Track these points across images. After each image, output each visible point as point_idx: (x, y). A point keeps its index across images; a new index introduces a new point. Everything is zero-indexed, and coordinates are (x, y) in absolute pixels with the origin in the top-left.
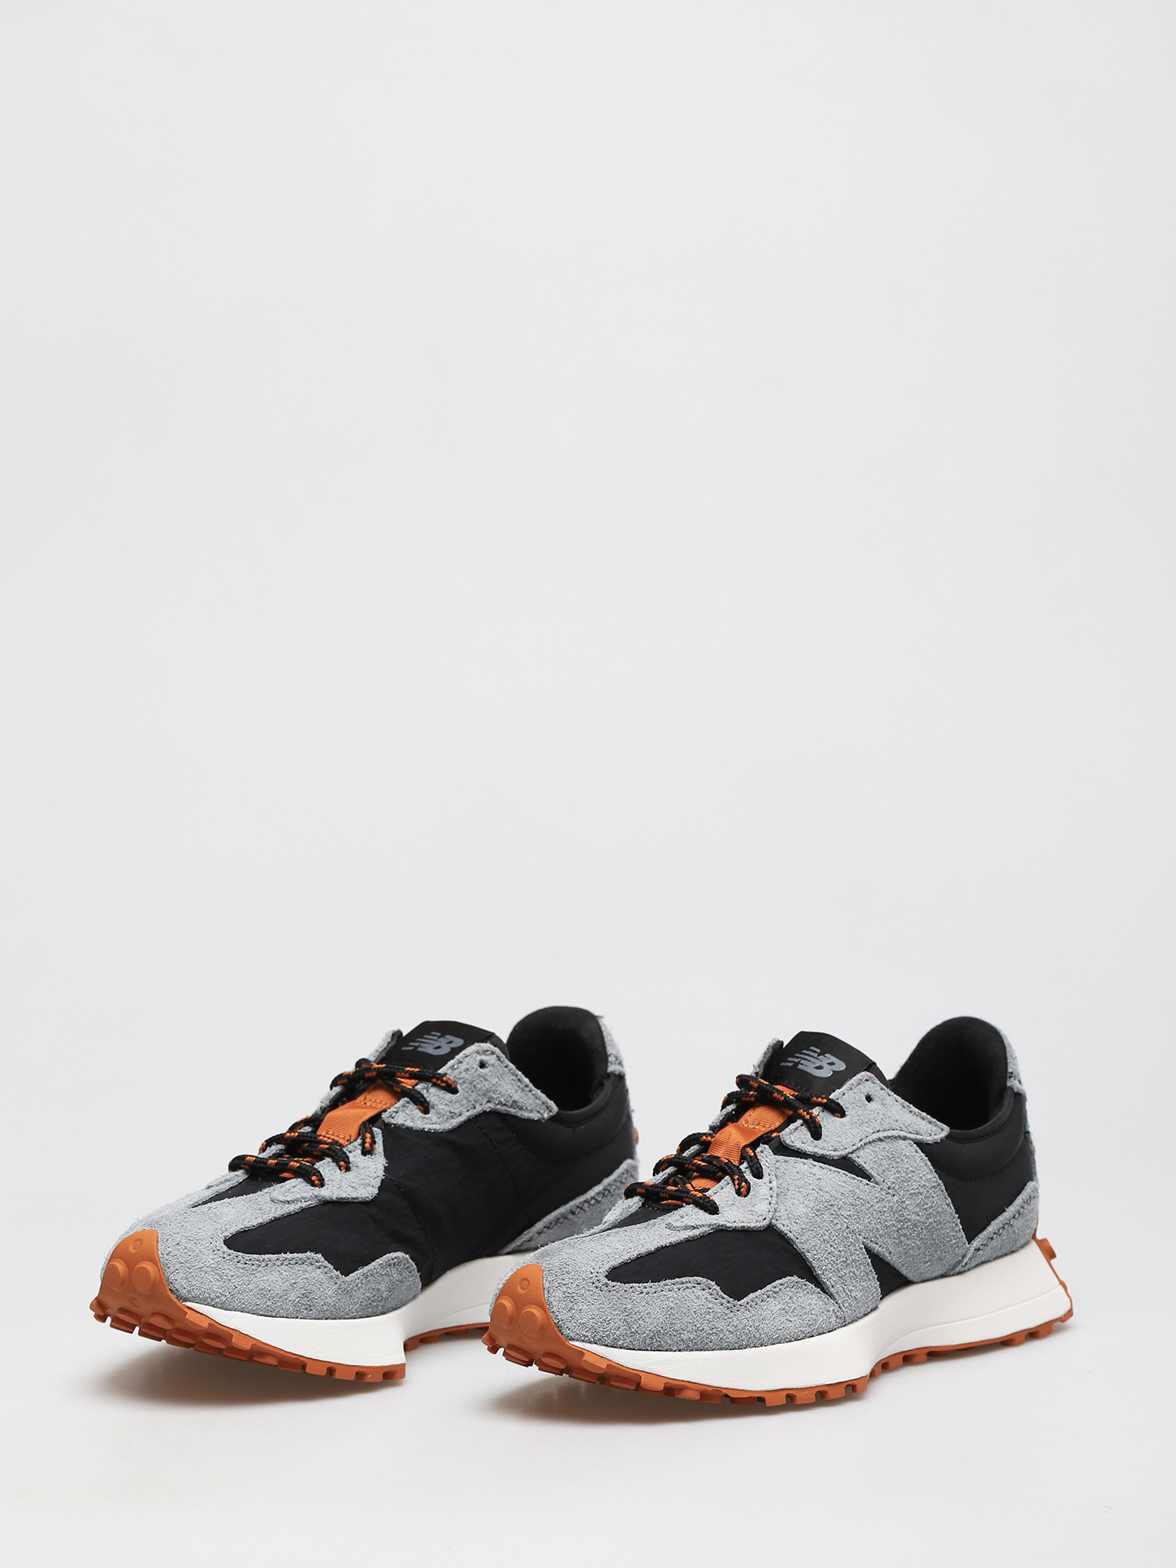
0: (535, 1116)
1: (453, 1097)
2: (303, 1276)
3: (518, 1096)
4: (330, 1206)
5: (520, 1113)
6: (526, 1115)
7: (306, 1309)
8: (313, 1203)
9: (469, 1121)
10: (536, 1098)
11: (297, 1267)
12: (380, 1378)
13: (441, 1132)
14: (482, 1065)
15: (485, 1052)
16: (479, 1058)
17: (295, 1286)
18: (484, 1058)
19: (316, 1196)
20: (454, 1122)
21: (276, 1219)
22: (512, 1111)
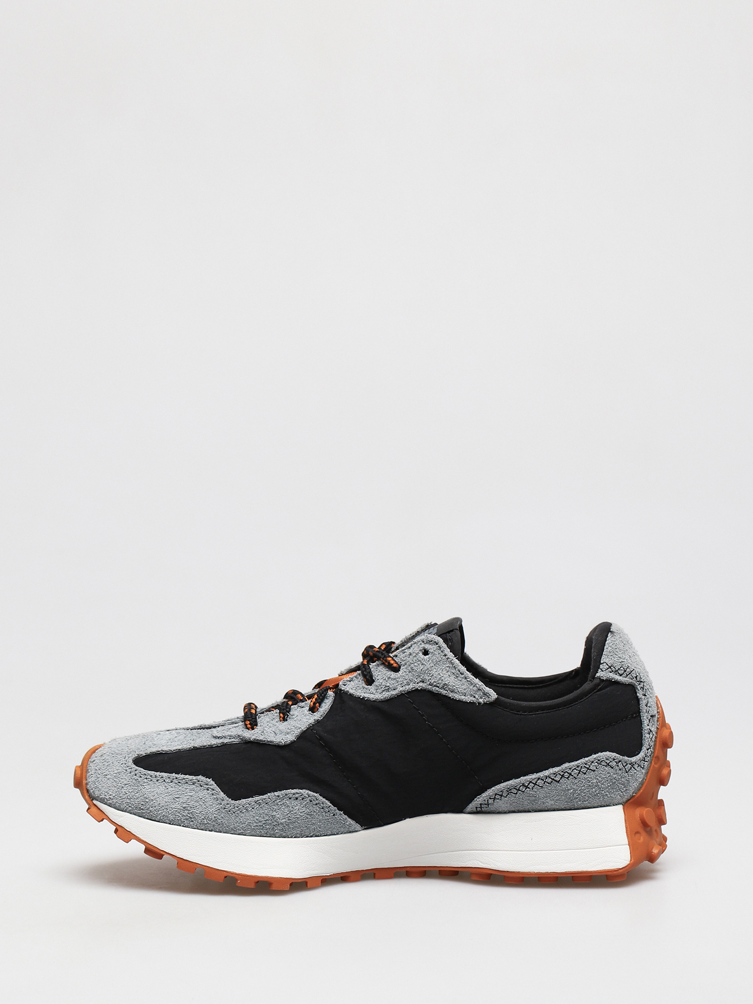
0: (468, 699)
1: (393, 675)
2: (189, 794)
3: (451, 680)
4: (249, 745)
5: (451, 695)
6: (457, 697)
7: (187, 819)
8: (236, 741)
9: (401, 696)
10: (472, 684)
11: (185, 786)
12: (288, 887)
13: (374, 701)
14: (426, 653)
15: (429, 642)
16: (423, 645)
17: (177, 800)
18: (427, 646)
19: (239, 736)
20: (386, 695)
21: (195, 749)
22: (444, 692)
